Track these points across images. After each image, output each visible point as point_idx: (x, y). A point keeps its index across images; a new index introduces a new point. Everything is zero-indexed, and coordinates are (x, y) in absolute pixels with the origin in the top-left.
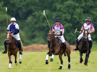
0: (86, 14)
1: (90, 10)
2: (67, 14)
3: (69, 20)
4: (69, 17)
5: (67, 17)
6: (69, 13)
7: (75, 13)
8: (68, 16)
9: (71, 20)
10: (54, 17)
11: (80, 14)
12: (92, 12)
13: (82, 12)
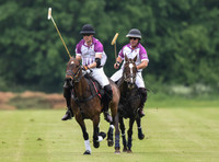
0: (112, 13)
1: (122, 4)
2: (63, 14)
3: (69, 29)
4: (68, 22)
5: (64, 22)
6: (69, 12)
7: (83, 11)
8: (66, 19)
9: (73, 29)
10: (29, 22)
11: (97, 12)
12: (128, 7)
13: (102, 8)
